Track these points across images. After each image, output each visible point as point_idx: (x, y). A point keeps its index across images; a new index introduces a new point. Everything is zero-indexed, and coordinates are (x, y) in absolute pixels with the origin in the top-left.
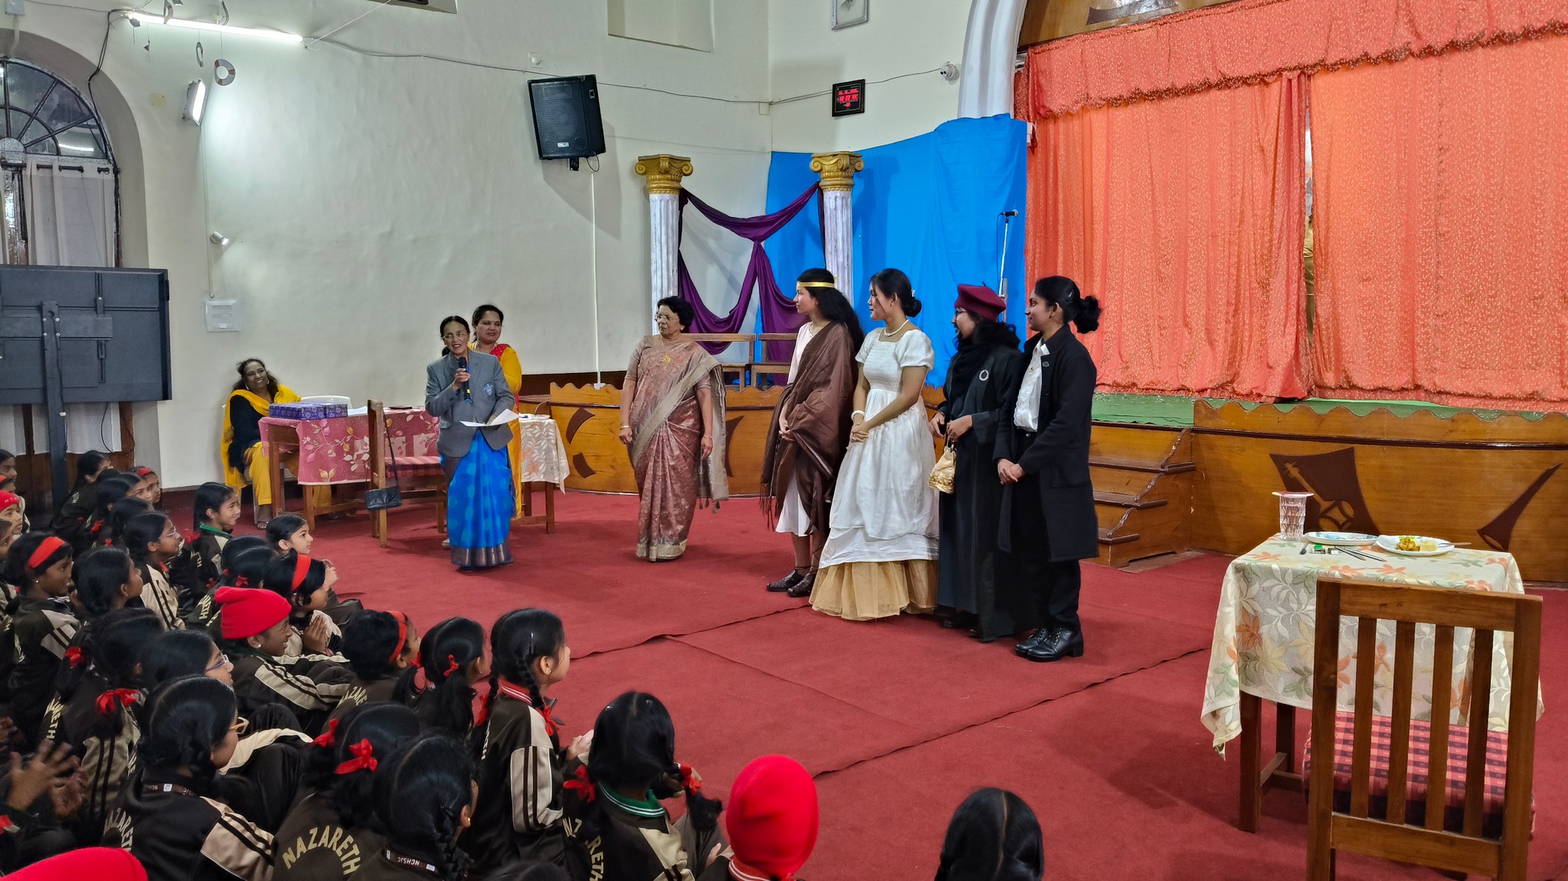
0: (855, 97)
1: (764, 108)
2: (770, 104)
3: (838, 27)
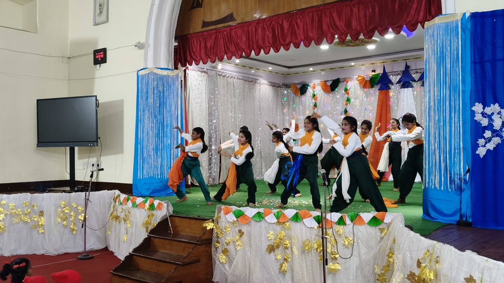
0: (102, 56)
1: (65, 60)
2: (69, 58)
3: (96, 24)
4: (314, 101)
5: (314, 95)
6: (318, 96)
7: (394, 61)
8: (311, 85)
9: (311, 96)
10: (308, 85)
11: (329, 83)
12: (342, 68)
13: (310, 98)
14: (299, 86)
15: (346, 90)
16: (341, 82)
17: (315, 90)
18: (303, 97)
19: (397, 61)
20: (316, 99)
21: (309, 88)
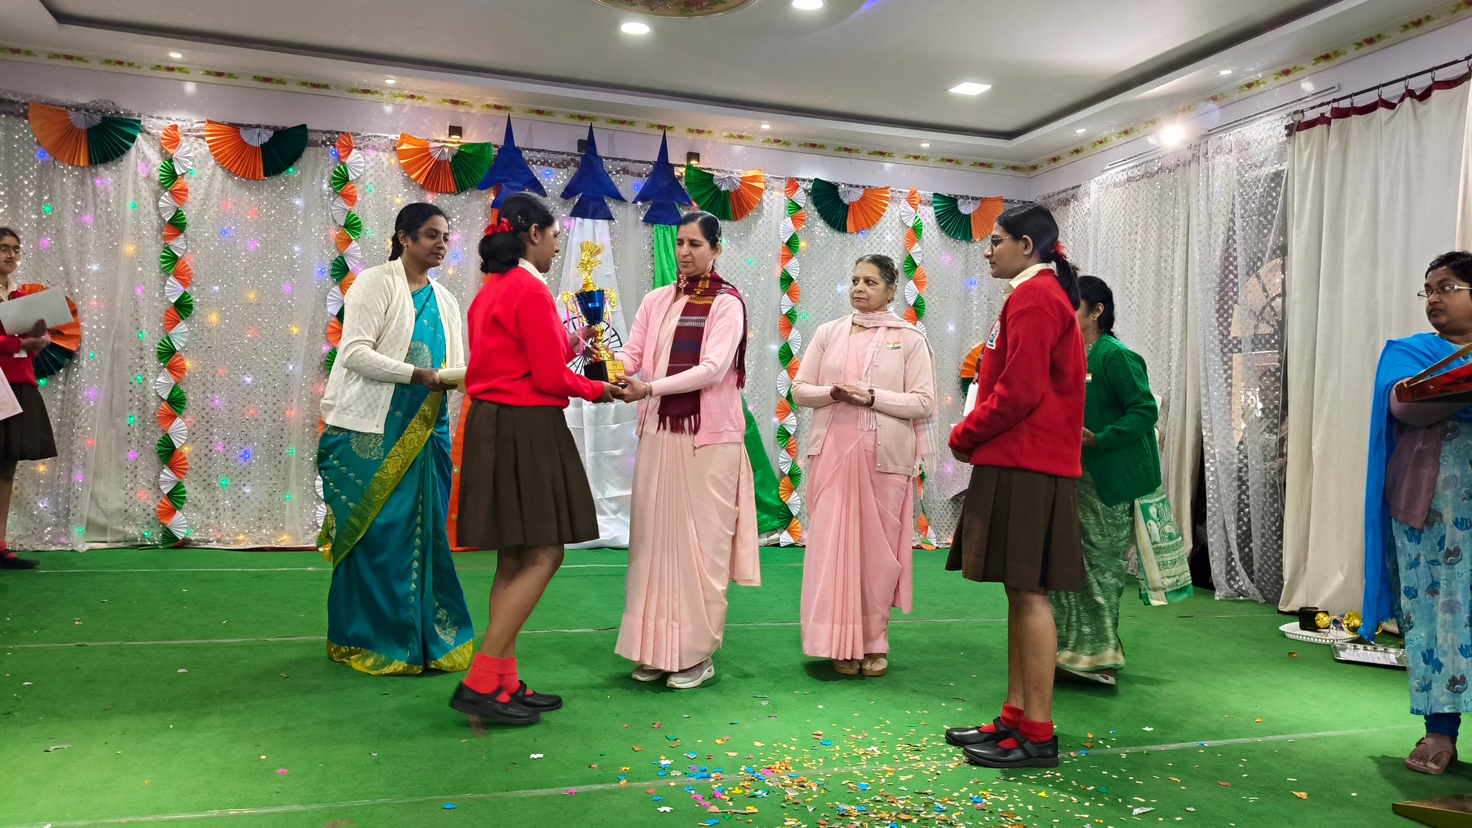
4: (166, 200)
5: (170, 177)
6: (188, 182)
7: (539, 112)
8: (157, 124)
9: (148, 178)
10: (136, 124)
11: (256, 140)
12: (315, 86)
13: (143, 184)
14: (80, 121)
15: (341, 181)
16: (315, 144)
17: (176, 153)
18: (106, 177)
19: (550, 113)
20: (179, 195)
21: (139, 136)
